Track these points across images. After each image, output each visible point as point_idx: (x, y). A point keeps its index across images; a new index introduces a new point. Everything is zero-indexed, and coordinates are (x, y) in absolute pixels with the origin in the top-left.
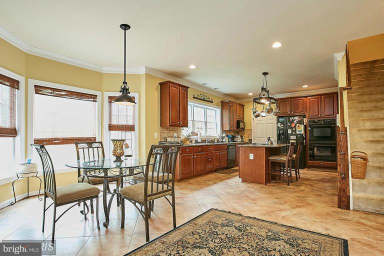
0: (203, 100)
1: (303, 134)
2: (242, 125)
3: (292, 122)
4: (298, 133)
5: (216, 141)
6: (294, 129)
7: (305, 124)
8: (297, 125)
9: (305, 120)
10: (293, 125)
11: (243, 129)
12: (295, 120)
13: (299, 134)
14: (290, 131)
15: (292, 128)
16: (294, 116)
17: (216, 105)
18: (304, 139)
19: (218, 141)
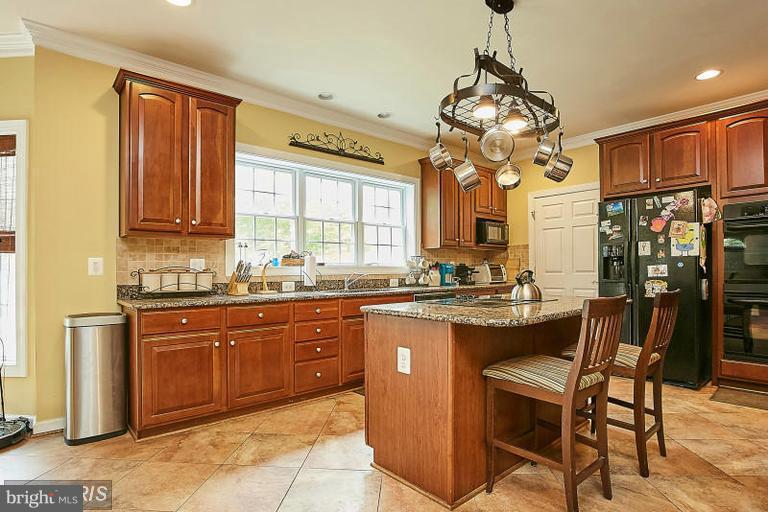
0: (340, 153)
1: (697, 258)
2: (493, 233)
3: (656, 213)
4: (675, 253)
5: (394, 282)
6: (661, 240)
7: (706, 220)
8: (675, 224)
9: (709, 207)
10: (657, 226)
11: (503, 246)
12: (664, 206)
13: (681, 259)
14: (645, 249)
15: (652, 237)
16: (661, 194)
17: (398, 170)
18: (701, 274)
19: (402, 283)
